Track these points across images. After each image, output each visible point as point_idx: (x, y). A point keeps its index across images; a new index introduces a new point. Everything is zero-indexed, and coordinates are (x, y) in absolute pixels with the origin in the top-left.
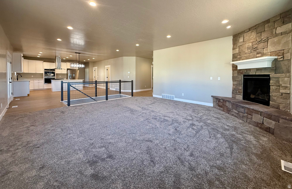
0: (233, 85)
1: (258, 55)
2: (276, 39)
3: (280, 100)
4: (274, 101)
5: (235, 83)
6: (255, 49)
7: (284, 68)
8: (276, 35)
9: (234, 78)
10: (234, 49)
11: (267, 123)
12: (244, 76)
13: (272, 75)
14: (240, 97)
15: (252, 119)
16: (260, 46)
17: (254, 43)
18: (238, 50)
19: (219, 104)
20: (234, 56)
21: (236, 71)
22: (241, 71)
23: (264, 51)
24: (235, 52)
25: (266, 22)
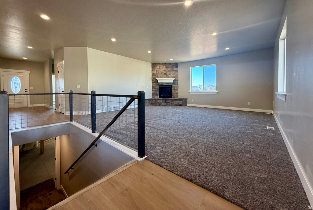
0: (153, 91)
1: (167, 77)
2: (173, 72)
3: (175, 95)
4: (173, 95)
5: (155, 90)
6: (165, 74)
7: (176, 83)
8: (174, 71)
9: (153, 87)
10: (152, 71)
11: (180, 103)
12: (159, 86)
13: (173, 85)
14: (157, 97)
15: (173, 103)
16: (168, 73)
17: (165, 71)
18: (155, 72)
19: (152, 102)
20: (153, 75)
21: (155, 83)
22: (158, 84)
23: (169, 76)
24: (153, 73)
25: (170, 64)
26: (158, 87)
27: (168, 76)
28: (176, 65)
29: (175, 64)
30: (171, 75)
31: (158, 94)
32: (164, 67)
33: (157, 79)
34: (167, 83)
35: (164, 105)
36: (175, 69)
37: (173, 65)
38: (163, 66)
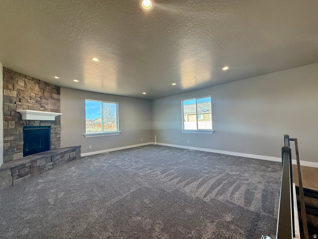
1: (42, 109)
2: (53, 101)
3: (56, 143)
4: (53, 145)
6: (39, 102)
8: (54, 99)
16: (44, 101)
17: (37, 96)
18: (14, 94)
19: (22, 172)
20: (7, 99)
21: (13, 122)
22: (21, 122)
23: (46, 106)
24: (8, 93)
25: (47, 84)
26: (22, 131)
27: (44, 107)
28: (57, 89)
29: (56, 86)
30: (49, 106)
31: (22, 147)
32: (37, 88)
33: (18, 111)
34: (41, 121)
35: (50, 167)
36: (55, 96)
37: (52, 88)
38: (34, 85)
